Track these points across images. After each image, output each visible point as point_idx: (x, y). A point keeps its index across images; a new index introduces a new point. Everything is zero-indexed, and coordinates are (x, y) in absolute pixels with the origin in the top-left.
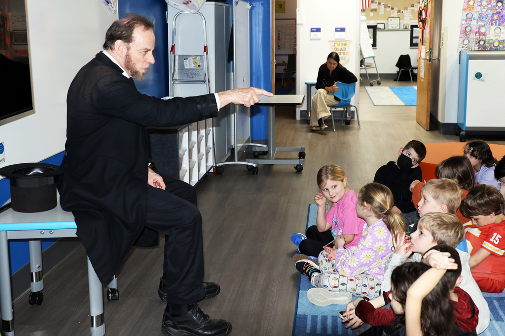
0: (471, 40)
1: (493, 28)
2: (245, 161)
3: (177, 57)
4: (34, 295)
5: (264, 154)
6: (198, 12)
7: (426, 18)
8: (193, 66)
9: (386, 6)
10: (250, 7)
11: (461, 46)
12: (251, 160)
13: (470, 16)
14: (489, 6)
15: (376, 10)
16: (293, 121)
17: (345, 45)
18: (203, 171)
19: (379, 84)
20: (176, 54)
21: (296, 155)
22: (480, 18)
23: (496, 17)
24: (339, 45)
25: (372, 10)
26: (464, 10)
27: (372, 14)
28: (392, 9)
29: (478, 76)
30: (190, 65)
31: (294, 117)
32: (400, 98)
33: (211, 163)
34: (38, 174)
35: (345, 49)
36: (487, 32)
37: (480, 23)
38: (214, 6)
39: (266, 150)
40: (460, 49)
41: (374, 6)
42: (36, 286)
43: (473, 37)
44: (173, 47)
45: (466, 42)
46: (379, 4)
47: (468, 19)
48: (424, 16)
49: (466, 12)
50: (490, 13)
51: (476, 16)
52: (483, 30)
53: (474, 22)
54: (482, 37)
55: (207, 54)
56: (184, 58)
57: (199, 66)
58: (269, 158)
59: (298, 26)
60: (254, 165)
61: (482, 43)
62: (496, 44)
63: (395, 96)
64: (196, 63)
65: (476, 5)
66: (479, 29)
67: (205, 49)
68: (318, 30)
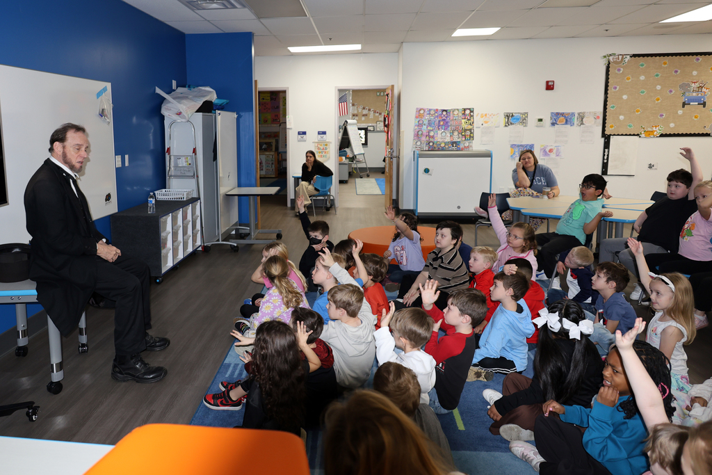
0: (423, 142)
1: (440, 132)
2: (229, 241)
3: (172, 157)
4: (20, 348)
5: (247, 235)
6: (188, 121)
7: (388, 124)
8: (184, 164)
9: (375, 112)
10: (236, 116)
11: (415, 146)
12: (233, 241)
13: (421, 122)
14: (436, 114)
15: (366, 115)
16: (285, 207)
17: (326, 145)
18: (190, 249)
19: (368, 176)
20: (171, 154)
21: (274, 236)
22: (430, 124)
23: (442, 123)
24: (322, 145)
25: (363, 115)
26: (417, 117)
27: (363, 118)
28: (380, 114)
29: (427, 171)
30: (182, 163)
31: (286, 205)
32: (380, 188)
33: (199, 243)
34: (17, 252)
35: (326, 149)
36: (436, 135)
37: (429, 128)
38: (201, 116)
39: (248, 232)
40: (414, 149)
41: (365, 112)
42: (22, 341)
43: (424, 139)
44: (169, 149)
45: (419, 143)
46: (369, 110)
47: (420, 125)
48: (387, 123)
49: (418, 120)
50: (437, 120)
51: (426, 122)
52: (432, 134)
53: (424, 127)
54: (431, 140)
55: (195, 154)
56: (178, 158)
57: (190, 164)
58: (250, 239)
59: (287, 130)
60: (235, 245)
61: (431, 144)
62: (443, 145)
63: (377, 186)
64: (187, 162)
65: (426, 114)
66: (429, 133)
67: (194, 151)
68: (304, 133)
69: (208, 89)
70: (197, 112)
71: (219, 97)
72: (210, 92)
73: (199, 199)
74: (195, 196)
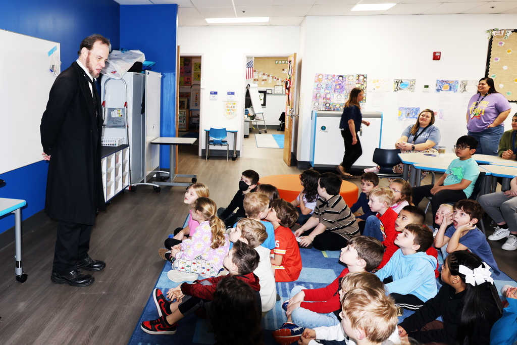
0: (320, 103)
1: (336, 95)
2: (151, 183)
3: (107, 110)
5: (167, 179)
6: (121, 79)
7: (290, 87)
8: (117, 116)
9: (273, 77)
10: (161, 76)
11: (313, 107)
12: (156, 182)
13: (319, 86)
14: (333, 79)
15: (266, 80)
16: (197, 156)
17: (234, 104)
18: (120, 189)
19: (266, 132)
20: (106, 107)
21: (190, 180)
22: (327, 88)
23: (338, 87)
24: (230, 104)
25: (263, 80)
26: (316, 81)
27: (263, 83)
28: (278, 79)
29: (323, 128)
30: (115, 115)
31: (198, 154)
32: (277, 143)
33: (127, 183)
35: (234, 107)
36: (332, 98)
37: (327, 91)
38: (133, 75)
39: (166, 175)
40: (312, 109)
41: (265, 77)
43: (322, 101)
44: (104, 102)
45: (317, 104)
46: (268, 76)
47: (318, 88)
48: (288, 86)
49: (317, 83)
50: (334, 84)
51: (324, 86)
52: (328, 96)
53: (322, 90)
54: (328, 101)
55: (127, 107)
56: (111, 110)
57: (121, 116)
58: (170, 182)
59: (201, 90)
60: (158, 186)
61: (328, 105)
62: (338, 106)
63: (275, 141)
64: (119, 114)
65: (324, 78)
66: (326, 95)
67: (126, 104)
68: (216, 93)
69: (138, 52)
70: (129, 71)
71: (147, 59)
72: (140, 55)
73: (128, 145)
74: (125, 143)
